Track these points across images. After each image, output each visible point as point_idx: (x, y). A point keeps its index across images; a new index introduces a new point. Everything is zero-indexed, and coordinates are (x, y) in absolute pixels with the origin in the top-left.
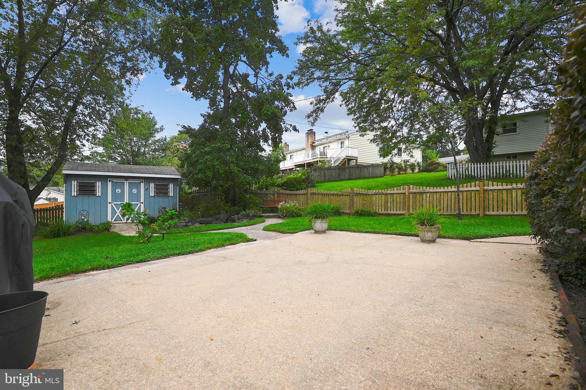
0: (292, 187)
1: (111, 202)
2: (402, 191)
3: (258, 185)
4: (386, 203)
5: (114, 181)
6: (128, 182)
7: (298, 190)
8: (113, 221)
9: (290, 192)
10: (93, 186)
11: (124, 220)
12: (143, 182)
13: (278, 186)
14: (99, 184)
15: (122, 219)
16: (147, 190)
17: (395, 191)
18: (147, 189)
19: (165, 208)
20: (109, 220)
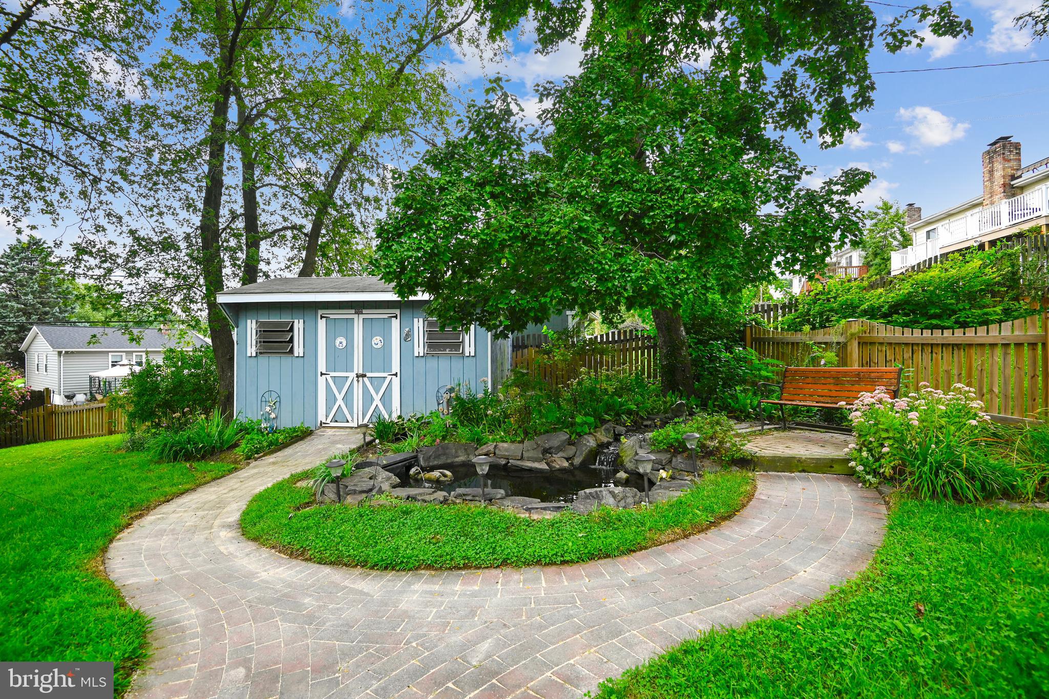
0: (935, 316)
1: (324, 372)
3: (791, 316)
5: (332, 317)
6: (362, 317)
7: (964, 325)
8: (328, 421)
9: (927, 333)
10: (286, 330)
11: (353, 421)
12: (396, 317)
13: (872, 313)
14: (298, 325)
15: (350, 419)
16: (407, 337)
18: (407, 335)
19: (451, 390)
20: (321, 417)
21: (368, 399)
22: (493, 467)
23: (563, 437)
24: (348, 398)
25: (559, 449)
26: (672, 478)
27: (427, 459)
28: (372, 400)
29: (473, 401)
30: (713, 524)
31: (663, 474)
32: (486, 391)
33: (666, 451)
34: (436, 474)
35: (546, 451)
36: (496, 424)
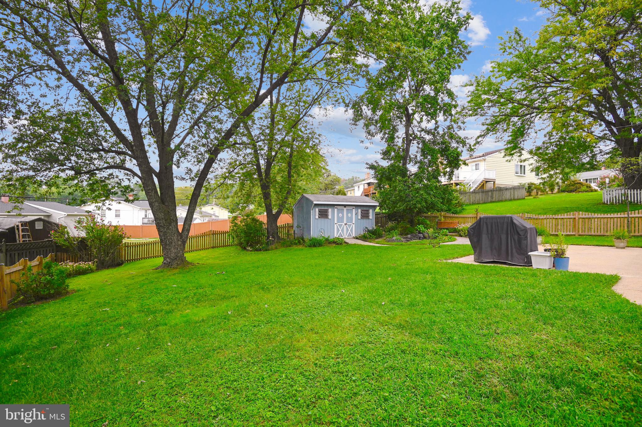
1: (336, 223)
2: (572, 216)
4: (557, 225)
5: (338, 208)
6: (345, 208)
10: (327, 211)
12: (354, 209)
14: (330, 210)
15: (343, 236)
17: (566, 216)
18: (357, 214)
19: (367, 228)
20: (335, 236)
24: (342, 230)
28: (348, 231)
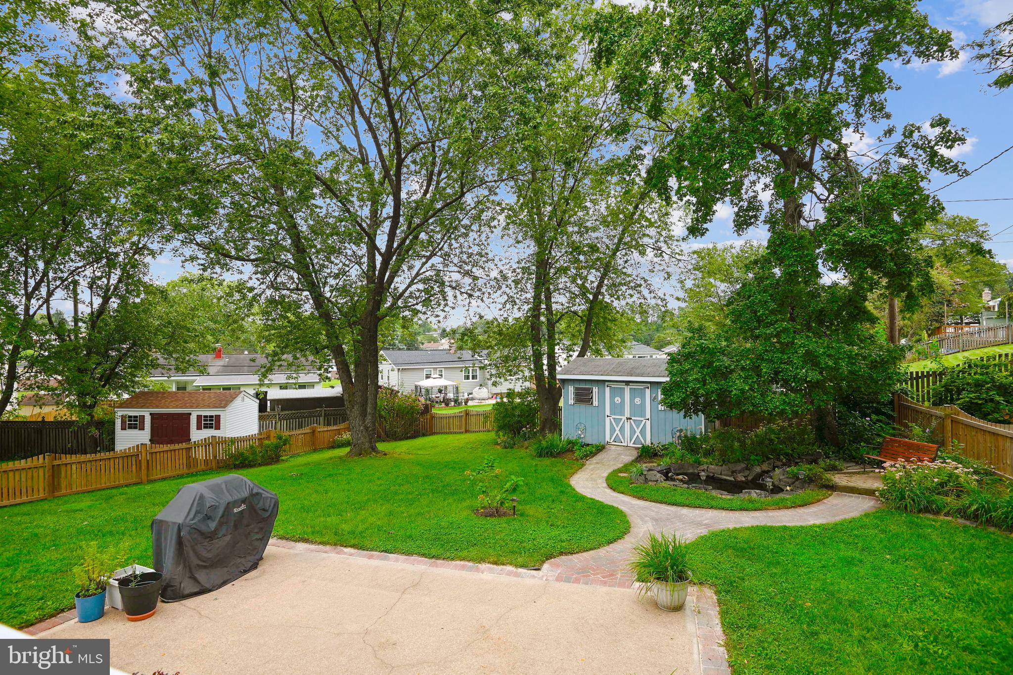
1: (609, 415)
5: (613, 388)
6: (629, 387)
8: (611, 442)
10: (590, 392)
12: (648, 390)
14: (595, 392)
15: (623, 441)
16: (653, 399)
19: (681, 431)
20: (608, 439)
21: (633, 432)
22: (707, 477)
23: (743, 465)
24: (622, 430)
25: (740, 472)
26: (792, 490)
27: (675, 470)
28: (635, 432)
29: (694, 437)
30: (792, 507)
31: (788, 488)
32: (701, 432)
33: (793, 478)
34: (681, 477)
35: (733, 472)
36: (708, 453)
